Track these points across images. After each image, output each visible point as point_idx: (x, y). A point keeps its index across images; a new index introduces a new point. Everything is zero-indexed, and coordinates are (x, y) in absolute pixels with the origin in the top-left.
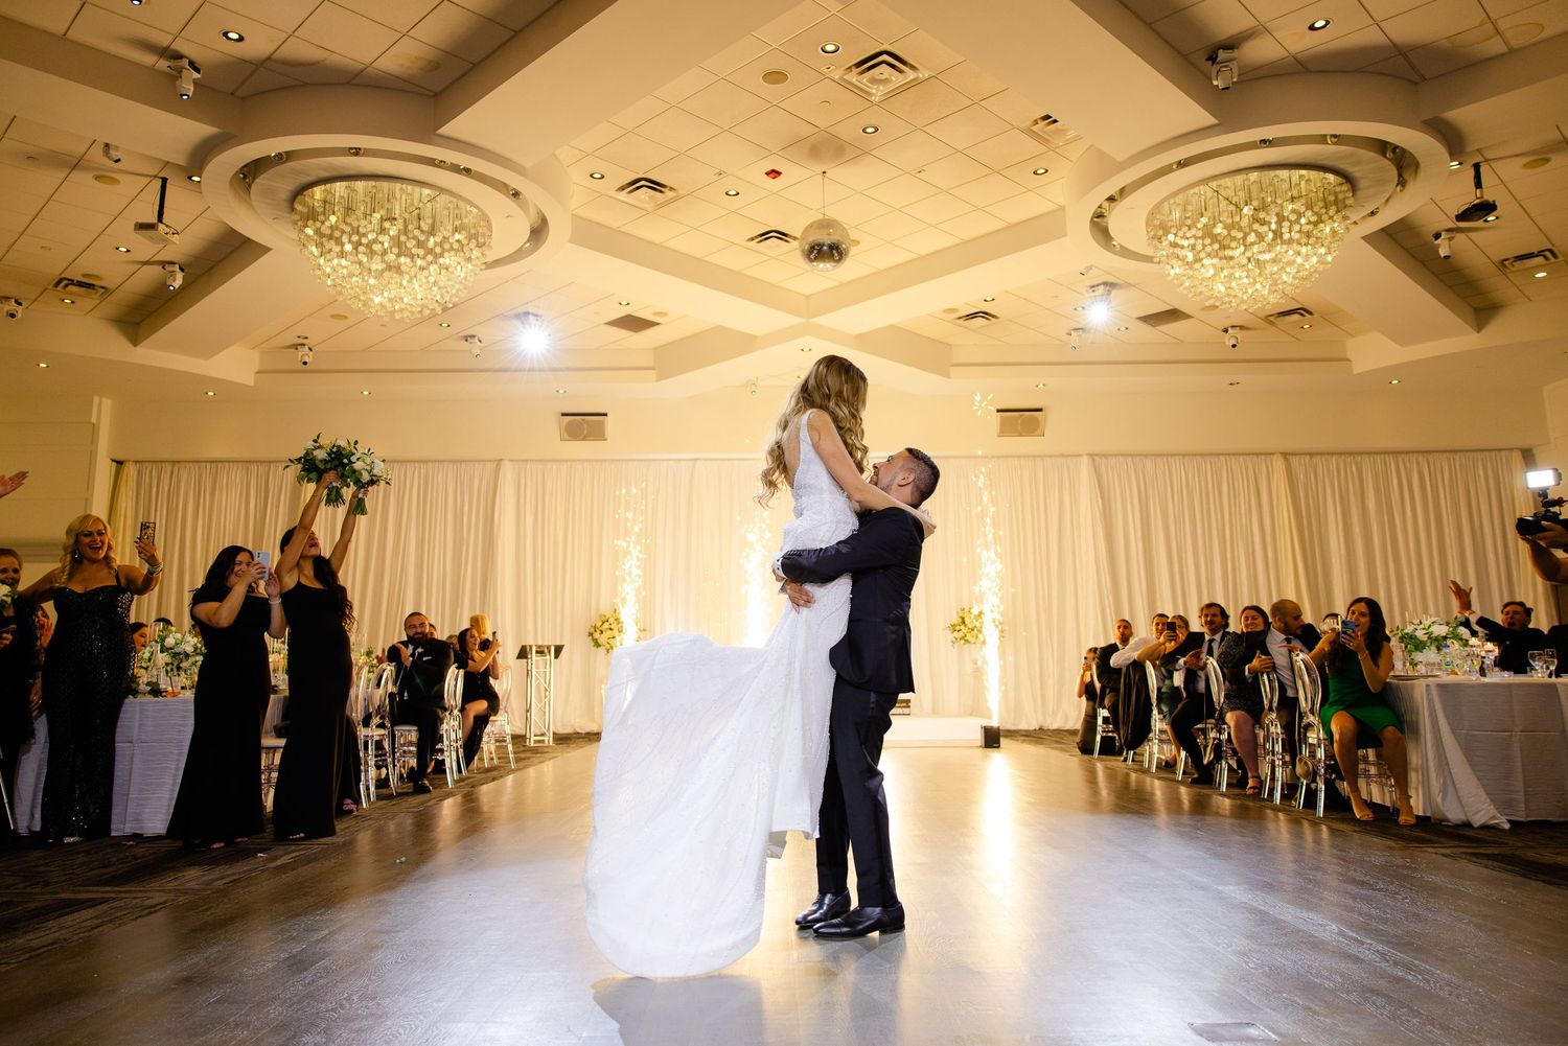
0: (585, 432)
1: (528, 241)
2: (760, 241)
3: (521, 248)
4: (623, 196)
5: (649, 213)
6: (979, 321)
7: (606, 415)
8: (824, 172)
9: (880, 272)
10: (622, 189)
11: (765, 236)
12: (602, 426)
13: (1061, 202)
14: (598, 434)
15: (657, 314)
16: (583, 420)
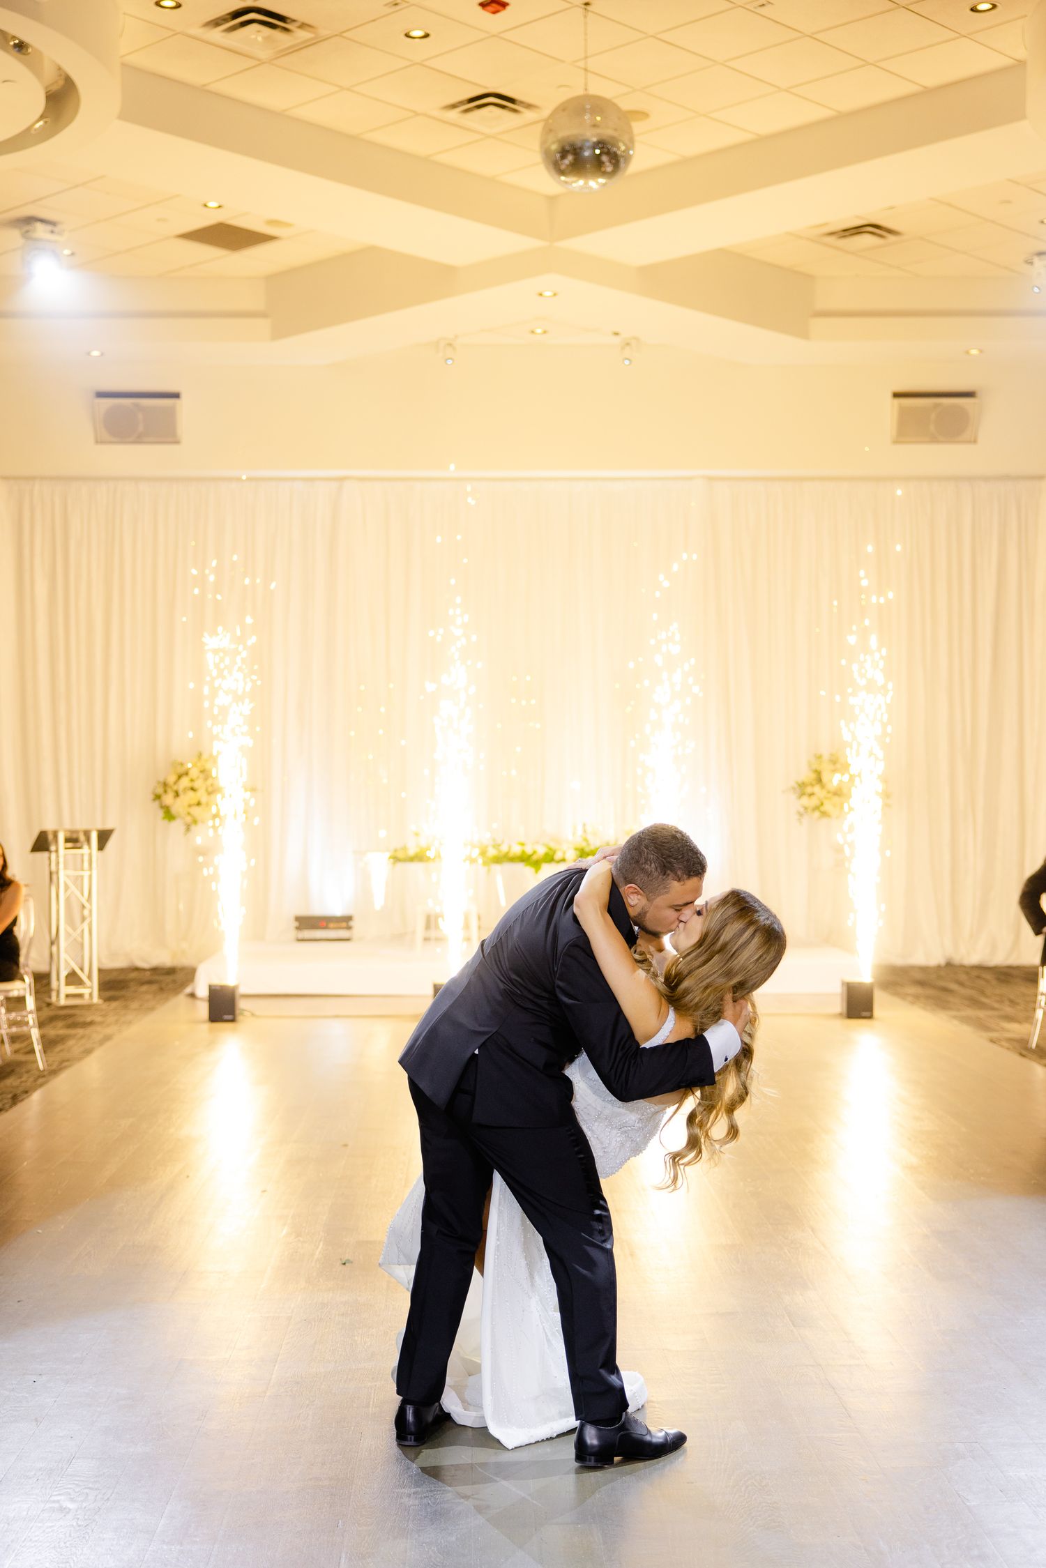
0: (141, 428)
1: (42, 117)
2: (467, 111)
3: (29, 129)
4: (217, 34)
5: (262, 62)
6: (866, 240)
7: (176, 396)
8: (587, 4)
9: (685, 162)
10: (216, 23)
11: (477, 101)
12: (171, 415)
13: (1021, 54)
14: (164, 432)
15: (272, 222)
16: (137, 405)
